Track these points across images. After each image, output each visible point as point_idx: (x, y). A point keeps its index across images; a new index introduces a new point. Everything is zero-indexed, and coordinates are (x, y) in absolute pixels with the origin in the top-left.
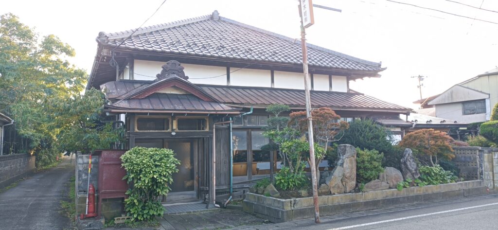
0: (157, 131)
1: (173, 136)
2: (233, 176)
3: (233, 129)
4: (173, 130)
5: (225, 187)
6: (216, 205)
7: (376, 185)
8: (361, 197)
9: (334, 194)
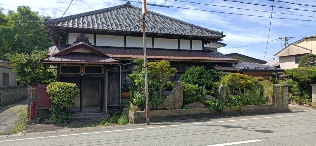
0: (73, 73)
1: (82, 76)
2: (121, 99)
3: (122, 72)
4: (82, 73)
5: (117, 105)
6: (107, 115)
7: (196, 105)
8: (184, 112)
9: (168, 110)
